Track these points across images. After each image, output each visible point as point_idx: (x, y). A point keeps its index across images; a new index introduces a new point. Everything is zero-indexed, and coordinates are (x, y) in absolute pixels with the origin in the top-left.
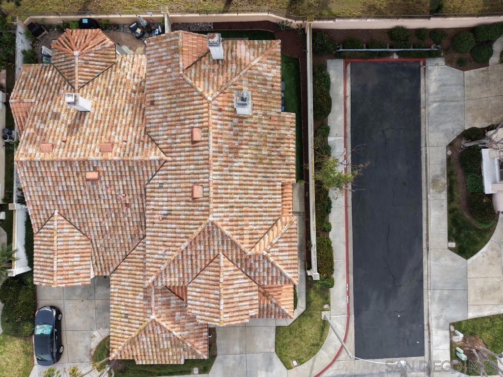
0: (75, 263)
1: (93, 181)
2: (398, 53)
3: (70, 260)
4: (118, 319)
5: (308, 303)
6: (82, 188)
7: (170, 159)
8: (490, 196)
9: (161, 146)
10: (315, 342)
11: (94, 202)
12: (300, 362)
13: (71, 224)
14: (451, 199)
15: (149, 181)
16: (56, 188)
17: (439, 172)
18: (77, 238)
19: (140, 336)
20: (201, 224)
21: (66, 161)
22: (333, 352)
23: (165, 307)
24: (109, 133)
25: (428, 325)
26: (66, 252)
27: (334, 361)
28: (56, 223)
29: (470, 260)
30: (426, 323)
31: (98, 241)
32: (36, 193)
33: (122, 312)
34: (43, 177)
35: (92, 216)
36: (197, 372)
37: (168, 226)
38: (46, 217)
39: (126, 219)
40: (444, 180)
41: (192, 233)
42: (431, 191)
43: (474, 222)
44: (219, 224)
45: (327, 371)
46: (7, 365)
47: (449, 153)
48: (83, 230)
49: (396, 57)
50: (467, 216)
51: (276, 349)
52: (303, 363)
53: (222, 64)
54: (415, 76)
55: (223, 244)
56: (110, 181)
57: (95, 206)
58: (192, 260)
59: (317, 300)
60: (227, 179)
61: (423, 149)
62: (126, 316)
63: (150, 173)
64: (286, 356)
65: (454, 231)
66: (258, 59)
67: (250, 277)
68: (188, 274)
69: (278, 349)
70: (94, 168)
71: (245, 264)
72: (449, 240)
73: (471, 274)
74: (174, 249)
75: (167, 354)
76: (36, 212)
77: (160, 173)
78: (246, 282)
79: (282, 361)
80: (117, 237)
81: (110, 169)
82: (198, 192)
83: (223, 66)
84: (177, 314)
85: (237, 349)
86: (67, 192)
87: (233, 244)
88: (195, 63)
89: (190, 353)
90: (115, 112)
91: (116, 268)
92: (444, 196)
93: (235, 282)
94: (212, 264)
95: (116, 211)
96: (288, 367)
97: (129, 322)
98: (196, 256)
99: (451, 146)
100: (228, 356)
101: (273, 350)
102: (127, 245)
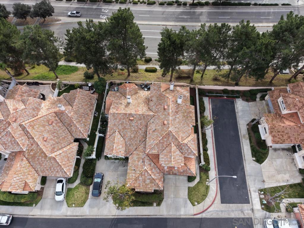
0: (120, 148)
1: (132, 120)
2: (226, 96)
3: (119, 146)
4: (131, 172)
5: (201, 178)
6: (127, 123)
7: (156, 114)
8: (264, 141)
9: (153, 111)
10: (204, 194)
11: (130, 128)
12: (199, 203)
13: (121, 135)
14: (251, 142)
15: (149, 121)
16: (119, 122)
17: (245, 133)
18: (122, 140)
19: (139, 177)
20: (166, 131)
21: (125, 114)
22: (212, 199)
23: (150, 165)
24: (137, 108)
25: (250, 190)
26: (118, 143)
27: (212, 203)
28: (116, 134)
29: (262, 165)
30: (248, 189)
31: (128, 142)
32: (112, 124)
33: (133, 169)
34: (116, 118)
35: (128, 132)
36: (155, 206)
37: (155, 133)
38: (113, 132)
39: (139, 134)
40: (247, 136)
41: (163, 135)
42: (243, 139)
43: (260, 150)
44: (172, 132)
45: (210, 208)
46: (77, 198)
47: (248, 127)
48: (124, 137)
49: (225, 97)
50: (257, 148)
51: (188, 197)
52: (200, 203)
53: (173, 91)
54: (233, 103)
55: (173, 139)
56: (136, 121)
57: (130, 129)
58: (162, 144)
59: (204, 177)
60: (175, 120)
61: (238, 126)
62: (134, 170)
63: (150, 119)
64: (192, 200)
65: (254, 154)
66: (183, 90)
67: (181, 152)
68: (160, 149)
69: (189, 196)
70: (133, 116)
71: (180, 147)
72: (253, 157)
73: (263, 170)
74: (157, 140)
75: (148, 186)
76: (110, 130)
77: (153, 119)
78: (180, 154)
79: (191, 202)
80: (135, 141)
81: (137, 117)
82: (166, 122)
83: (173, 92)
84: (153, 169)
85: (172, 196)
86: (122, 124)
87: (176, 139)
88: (165, 90)
89: (157, 186)
90: (139, 103)
91: (132, 153)
92: (248, 141)
93: (176, 152)
94: (169, 146)
95: (137, 131)
96: (194, 205)
97: (135, 172)
98: (164, 143)
99: (248, 125)
100: (168, 199)
101: (187, 197)
102: (137, 144)
